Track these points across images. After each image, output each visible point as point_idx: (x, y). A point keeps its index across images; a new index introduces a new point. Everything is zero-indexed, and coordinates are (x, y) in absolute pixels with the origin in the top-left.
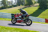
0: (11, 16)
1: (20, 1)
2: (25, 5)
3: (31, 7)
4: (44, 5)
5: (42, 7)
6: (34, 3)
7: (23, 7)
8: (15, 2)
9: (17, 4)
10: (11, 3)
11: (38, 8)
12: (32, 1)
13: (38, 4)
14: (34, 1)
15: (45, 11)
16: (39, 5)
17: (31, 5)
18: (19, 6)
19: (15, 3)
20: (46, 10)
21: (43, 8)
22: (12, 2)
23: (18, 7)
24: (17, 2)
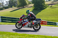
0: (1, 19)
1: (12, 2)
2: (18, 6)
3: (25, 8)
4: (39, 5)
5: (37, 8)
6: (28, 4)
7: (16, 8)
8: (6, 3)
9: (8, 5)
10: (1, 5)
11: (33, 9)
12: (26, 2)
13: (32, 5)
14: (28, 1)
15: (40, 12)
16: (34, 6)
17: (24, 6)
18: (12, 7)
19: (6, 5)
20: (42, 11)
21: (39, 9)
22: (3, 3)
23: (10, 9)
24: (8, 3)
